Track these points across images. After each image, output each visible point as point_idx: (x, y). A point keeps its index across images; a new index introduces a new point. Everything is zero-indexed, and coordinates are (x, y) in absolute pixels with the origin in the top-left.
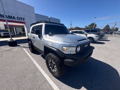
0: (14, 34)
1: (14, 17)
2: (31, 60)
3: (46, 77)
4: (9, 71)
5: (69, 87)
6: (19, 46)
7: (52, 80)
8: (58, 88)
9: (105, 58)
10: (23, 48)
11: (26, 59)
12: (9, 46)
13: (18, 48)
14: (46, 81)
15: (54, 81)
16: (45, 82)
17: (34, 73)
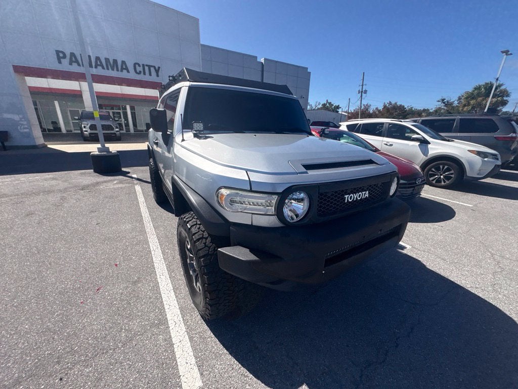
0: (128, 130)
1: (123, 62)
2: (143, 232)
3: (166, 307)
4: (59, 259)
5: (244, 370)
6: (125, 174)
7: (185, 322)
8: (193, 361)
9: (494, 273)
10: (136, 182)
11: (129, 226)
12: (95, 171)
13: (121, 182)
14: (162, 322)
15: (191, 330)
16: (157, 326)
17: (135, 283)
